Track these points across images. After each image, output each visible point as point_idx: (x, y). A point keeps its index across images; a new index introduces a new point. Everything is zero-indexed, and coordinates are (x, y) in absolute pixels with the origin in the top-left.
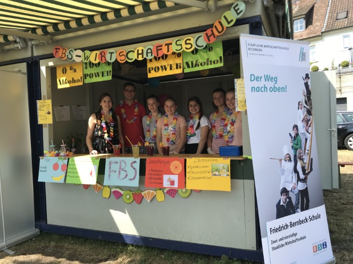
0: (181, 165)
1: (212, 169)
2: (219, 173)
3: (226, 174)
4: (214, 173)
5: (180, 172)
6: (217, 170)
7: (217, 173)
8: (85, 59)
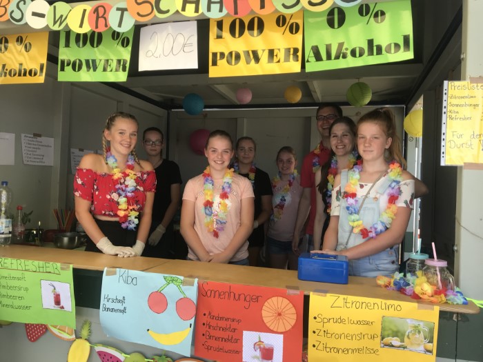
0: (293, 310)
1: (383, 329)
2: (402, 341)
3: (422, 348)
4: (388, 340)
5: (289, 327)
6: (396, 334)
7: (396, 341)
8: (55, 23)
